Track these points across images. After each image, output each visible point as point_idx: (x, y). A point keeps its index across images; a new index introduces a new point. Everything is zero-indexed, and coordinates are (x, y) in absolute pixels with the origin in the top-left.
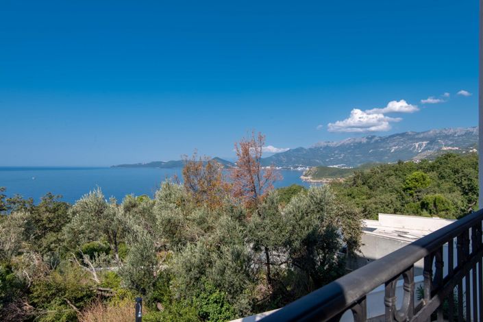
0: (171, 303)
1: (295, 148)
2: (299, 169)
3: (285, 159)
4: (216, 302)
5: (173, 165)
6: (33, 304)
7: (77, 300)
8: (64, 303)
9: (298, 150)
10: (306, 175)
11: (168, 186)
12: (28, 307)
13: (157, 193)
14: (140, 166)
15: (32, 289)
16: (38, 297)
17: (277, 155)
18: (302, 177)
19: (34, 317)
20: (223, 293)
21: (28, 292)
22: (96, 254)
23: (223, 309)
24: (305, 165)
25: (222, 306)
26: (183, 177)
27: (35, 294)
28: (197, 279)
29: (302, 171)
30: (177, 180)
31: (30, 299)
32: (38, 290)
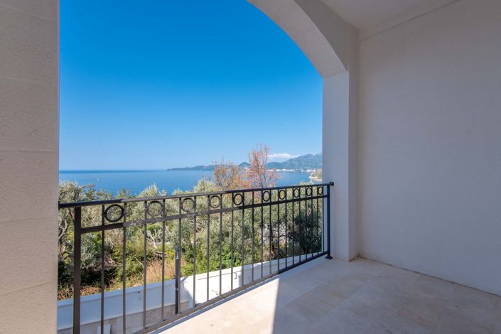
0: (201, 259)
1: (304, 155)
2: (308, 171)
3: (297, 164)
4: (230, 258)
5: (210, 168)
6: (115, 260)
7: (142, 259)
8: (134, 260)
9: (307, 156)
10: (313, 176)
11: (203, 183)
12: (112, 261)
13: (195, 187)
14: (187, 169)
15: (114, 250)
16: (118, 256)
17: (291, 160)
18: (310, 177)
19: (116, 268)
20: (235, 253)
21: (111, 252)
22: (155, 230)
23: (236, 264)
24: (312, 167)
25: (235, 261)
26: (214, 177)
27: (116, 254)
28: (218, 243)
29: (311, 173)
30: (209, 179)
31: (113, 256)
32: (118, 251)
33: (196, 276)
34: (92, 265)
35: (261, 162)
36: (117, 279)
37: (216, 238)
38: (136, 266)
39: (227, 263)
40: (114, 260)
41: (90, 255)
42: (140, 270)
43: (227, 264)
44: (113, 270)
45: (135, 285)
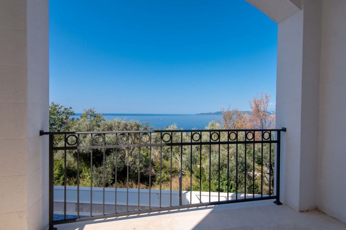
0: (205, 181)
4: (227, 185)
5: (218, 113)
8: (166, 172)
12: (153, 171)
14: (210, 114)
15: (155, 164)
16: (157, 168)
19: (155, 175)
21: (153, 165)
23: (231, 190)
25: (231, 188)
27: (156, 166)
31: (154, 168)
32: (157, 165)
33: (192, 192)
34: (142, 171)
35: (262, 108)
36: (156, 182)
37: (216, 168)
38: (166, 176)
39: (225, 187)
40: (155, 170)
41: (141, 165)
42: (168, 180)
43: (224, 189)
44: (154, 177)
45: (166, 189)
